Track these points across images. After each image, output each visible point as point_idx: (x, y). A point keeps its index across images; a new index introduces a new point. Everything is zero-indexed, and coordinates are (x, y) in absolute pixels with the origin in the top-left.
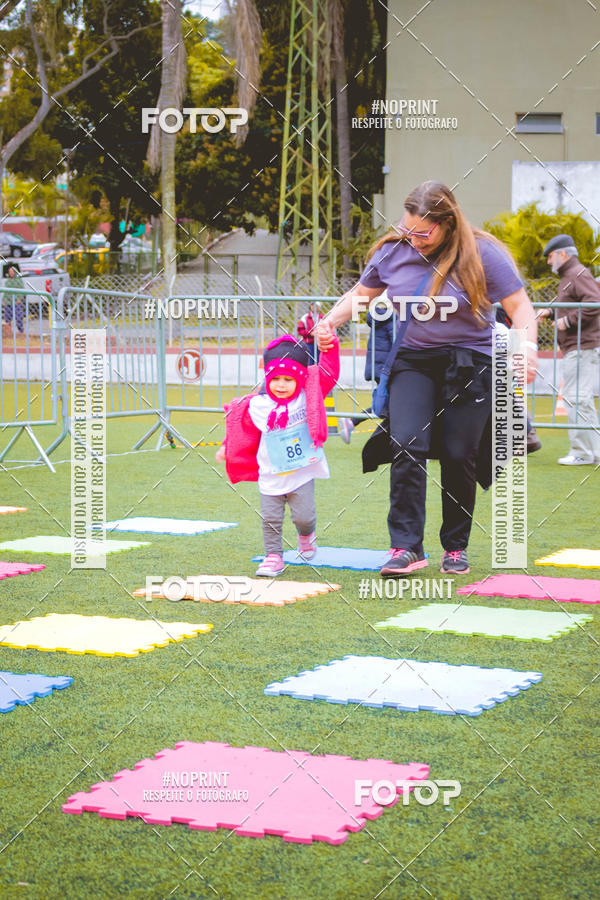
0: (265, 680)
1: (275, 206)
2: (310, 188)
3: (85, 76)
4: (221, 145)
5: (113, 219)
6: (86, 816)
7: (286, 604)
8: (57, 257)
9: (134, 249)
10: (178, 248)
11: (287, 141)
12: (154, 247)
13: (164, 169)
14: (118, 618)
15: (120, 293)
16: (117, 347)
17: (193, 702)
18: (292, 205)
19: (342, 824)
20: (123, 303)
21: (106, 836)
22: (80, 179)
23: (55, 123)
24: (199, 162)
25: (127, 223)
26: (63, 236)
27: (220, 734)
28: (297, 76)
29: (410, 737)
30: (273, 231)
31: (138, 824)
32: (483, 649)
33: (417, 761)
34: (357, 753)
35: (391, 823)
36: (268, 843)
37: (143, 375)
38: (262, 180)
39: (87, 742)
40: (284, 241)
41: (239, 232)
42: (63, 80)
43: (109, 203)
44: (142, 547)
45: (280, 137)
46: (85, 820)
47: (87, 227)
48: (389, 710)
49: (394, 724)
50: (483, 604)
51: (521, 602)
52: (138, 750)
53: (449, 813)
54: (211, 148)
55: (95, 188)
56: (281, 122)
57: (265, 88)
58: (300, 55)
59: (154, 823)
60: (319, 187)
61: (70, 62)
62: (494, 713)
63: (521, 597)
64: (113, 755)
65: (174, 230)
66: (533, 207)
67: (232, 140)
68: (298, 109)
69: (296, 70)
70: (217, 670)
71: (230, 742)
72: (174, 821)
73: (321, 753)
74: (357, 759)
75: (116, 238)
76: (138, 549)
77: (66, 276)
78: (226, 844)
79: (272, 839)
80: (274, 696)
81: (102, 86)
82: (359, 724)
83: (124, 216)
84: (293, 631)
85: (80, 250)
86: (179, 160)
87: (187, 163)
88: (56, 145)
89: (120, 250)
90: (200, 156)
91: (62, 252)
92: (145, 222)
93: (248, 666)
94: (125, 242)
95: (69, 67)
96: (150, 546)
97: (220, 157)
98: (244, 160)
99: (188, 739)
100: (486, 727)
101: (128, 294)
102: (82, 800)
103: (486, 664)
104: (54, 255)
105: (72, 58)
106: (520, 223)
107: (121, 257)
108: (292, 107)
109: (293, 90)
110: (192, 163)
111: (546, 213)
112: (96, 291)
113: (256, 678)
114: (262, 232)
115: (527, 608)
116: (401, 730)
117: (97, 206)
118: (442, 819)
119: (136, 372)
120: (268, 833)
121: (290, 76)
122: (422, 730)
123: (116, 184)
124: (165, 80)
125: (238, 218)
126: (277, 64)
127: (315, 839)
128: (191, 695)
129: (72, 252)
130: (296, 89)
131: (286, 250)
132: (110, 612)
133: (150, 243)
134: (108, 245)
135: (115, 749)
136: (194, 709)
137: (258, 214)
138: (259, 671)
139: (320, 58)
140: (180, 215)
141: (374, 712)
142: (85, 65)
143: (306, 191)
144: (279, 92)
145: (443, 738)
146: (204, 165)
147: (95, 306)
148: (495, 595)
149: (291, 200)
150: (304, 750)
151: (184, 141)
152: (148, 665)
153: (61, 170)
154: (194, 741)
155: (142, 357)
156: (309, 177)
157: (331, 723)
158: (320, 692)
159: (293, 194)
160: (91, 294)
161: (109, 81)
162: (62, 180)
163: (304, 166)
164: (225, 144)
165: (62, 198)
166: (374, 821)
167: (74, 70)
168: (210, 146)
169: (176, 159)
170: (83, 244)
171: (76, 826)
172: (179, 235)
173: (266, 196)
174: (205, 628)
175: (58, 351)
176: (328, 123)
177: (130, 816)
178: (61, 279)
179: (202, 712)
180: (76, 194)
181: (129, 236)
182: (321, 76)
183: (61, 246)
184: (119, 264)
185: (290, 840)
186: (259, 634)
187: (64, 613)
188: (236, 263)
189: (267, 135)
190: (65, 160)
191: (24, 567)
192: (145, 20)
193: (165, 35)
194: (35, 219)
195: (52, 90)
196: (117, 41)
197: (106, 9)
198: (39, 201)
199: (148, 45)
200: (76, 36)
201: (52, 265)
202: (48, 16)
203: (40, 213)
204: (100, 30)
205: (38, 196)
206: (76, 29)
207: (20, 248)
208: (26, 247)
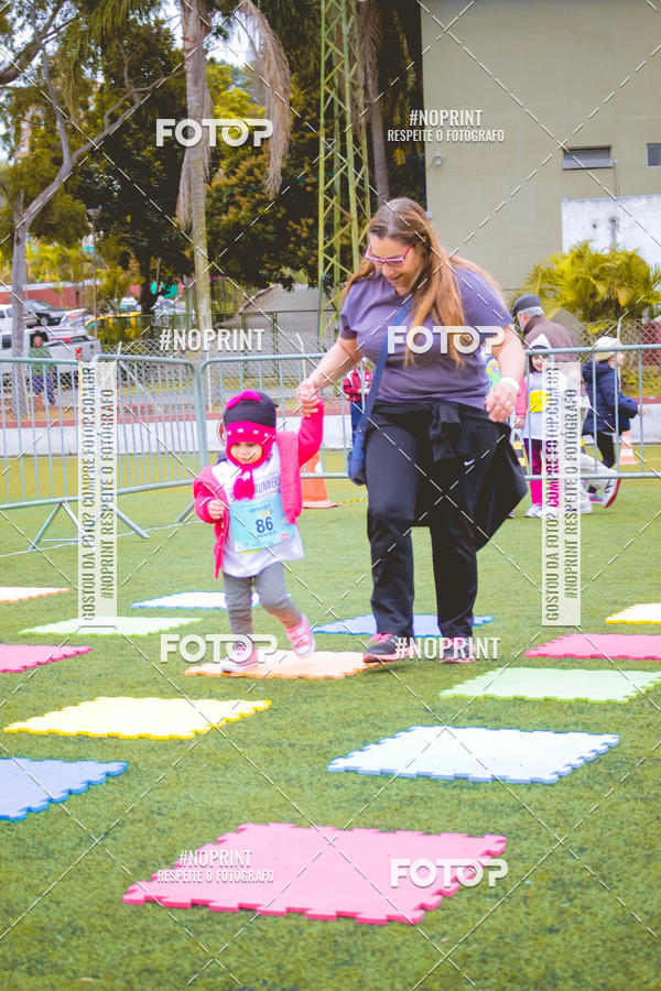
0: (328, 757)
1: (313, 258)
2: (349, 238)
3: (107, 131)
4: (253, 197)
5: (144, 281)
6: (149, 906)
7: (346, 677)
8: (87, 323)
9: (166, 311)
10: (213, 307)
11: (322, 188)
12: (188, 309)
13: (194, 225)
14: (170, 698)
15: (154, 358)
16: (155, 415)
17: (254, 782)
18: (332, 257)
19: (417, 903)
20: (159, 368)
21: (171, 926)
22: (107, 241)
23: (77, 182)
24: (231, 216)
25: (159, 284)
26: (92, 302)
27: (285, 814)
28: (330, 121)
29: (484, 808)
30: (312, 285)
31: (204, 912)
32: (556, 714)
33: (493, 833)
34: (429, 828)
35: (469, 899)
36: (341, 925)
37: (183, 443)
38: (299, 231)
39: (145, 829)
40: (324, 295)
41: (277, 288)
43: (138, 264)
44: (192, 623)
45: (315, 186)
46: (148, 911)
47: (117, 290)
48: (460, 782)
49: (466, 796)
50: (554, 666)
51: (594, 663)
52: (199, 835)
53: (529, 886)
54: (243, 200)
55: (122, 249)
56: (315, 170)
57: (297, 135)
58: (332, 99)
59: (220, 910)
60: (359, 236)
61: (91, 118)
62: (570, 780)
63: (593, 657)
64: (173, 842)
65: (208, 288)
66: (586, 247)
67: (265, 191)
68: (333, 155)
69: (329, 114)
70: (278, 749)
71: (296, 823)
72: (242, 907)
73: (392, 830)
74: (429, 834)
75: (147, 300)
76: (188, 626)
77: (97, 343)
78: (297, 928)
79: (345, 921)
80: (338, 773)
81: (125, 142)
82: (430, 798)
83: (154, 277)
84: (355, 704)
85: (110, 315)
86: (210, 215)
87: (218, 218)
88: (80, 206)
89: (153, 312)
90: (232, 209)
91: (92, 318)
92: (177, 282)
93: (310, 742)
94: (158, 304)
95: (90, 123)
96: (202, 622)
97: (254, 209)
98: (279, 211)
99: (252, 822)
100: (563, 794)
101: (164, 359)
102: (143, 890)
103: (559, 730)
104: (83, 321)
105: (93, 113)
106: (573, 264)
107: (154, 320)
108: (326, 154)
109: (327, 136)
110: (224, 217)
111: (599, 252)
112: (130, 357)
113: (318, 754)
114: (301, 287)
115: (599, 668)
116: (473, 803)
117: (126, 268)
118: (522, 892)
119: (176, 441)
120: (340, 916)
121: (322, 121)
122: (496, 800)
123: (145, 244)
125: (275, 273)
126: (309, 109)
127: (390, 919)
128: (252, 775)
129: (102, 317)
130: (329, 135)
131: (327, 304)
132: (162, 692)
133: (184, 304)
134: (139, 308)
135: (175, 835)
136: (256, 790)
137: (296, 269)
138: (321, 747)
139: (353, 100)
140: (213, 273)
141: (445, 785)
142: (107, 120)
143: (345, 242)
144: (311, 139)
145: (519, 808)
146: (236, 219)
147: (129, 373)
148: (566, 656)
149: (330, 251)
150: (373, 827)
151: (215, 195)
152: (204, 746)
153: (87, 231)
154: (257, 823)
155: (181, 424)
156: (347, 226)
157: (400, 797)
158: (387, 766)
159: (332, 245)
160: (125, 361)
161: (129, 135)
162: (88, 243)
163: (342, 215)
164: (257, 196)
165: (89, 261)
166: (450, 898)
167: (96, 126)
168: (242, 199)
169: (207, 214)
170: (113, 308)
171: (139, 917)
172: (213, 295)
173: (303, 248)
174: (263, 705)
176: (365, 168)
177: (194, 904)
178: (92, 347)
179: (265, 793)
180: (103, 256)
181: (161, 298)
182: (355, 119)
183: (89, 312)
184: (152, 328)
185: (363, 921)
186: (319, 708)
187: (114, 696)
188: (275, 321)
189: (302, 184)
190: (90, 220)
191: (69, 650)
192: (167, 70)
193: (189, 84)
194: (61, 285)
195: (73, 148)
196: (139, 93)
197: (126, 60)
198: (65, 265)
199: (171, 95)
200: (95, 90)
201: (82, 332)
202: (65, 71)
203: (66, 278)
204: (120, 83)
205: (64, 260)
206: (95, 83)
207: (47, 316)
208: (53, 315)
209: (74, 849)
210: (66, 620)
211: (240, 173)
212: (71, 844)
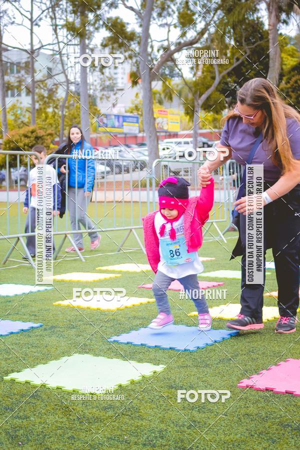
3: (235, 65)
6: (248, 389)
21: (257, 398)
23: (222, 87)
31: (271, 393)
39: (247, 358)
42: (225, 67)
46: (248, 391)
52: (269, 362)
59: (278, 393)
64: (259, 364)
72: (287, 392)
81: (242, 70)
88: (222, 97)
96: (271, 275)
99: (291, 358)
102: (246, 382)
105: (229, 57)
124: (271, 65)
142: (235, 60)
152: (272, 326)
153: (225, 108)
154: (294, 358)
161: (244, 67)
162: (226, 112)
167: (230, 63)
168: (292, 94)
171: (244, 393)
175: (227, 189)
177: (267, 389)
190: (227, 103)
191: (215, 284)
192: (261, 38)
193: (271, 45)
195: (220, 72)
196: (249, 48)
197: (244, 34)
198: (215, 122)
199: (263, 49)
200: (230, 47)
202: (217, 39)
203: (215, 127)
204: (241, 44)
205: (215, 120)
206: (230, 44)
207: (207, 144)
208: (210, 143)
209: (217, 364)
210: (214, 271)
211: (292, 82)
212: (216, 362)
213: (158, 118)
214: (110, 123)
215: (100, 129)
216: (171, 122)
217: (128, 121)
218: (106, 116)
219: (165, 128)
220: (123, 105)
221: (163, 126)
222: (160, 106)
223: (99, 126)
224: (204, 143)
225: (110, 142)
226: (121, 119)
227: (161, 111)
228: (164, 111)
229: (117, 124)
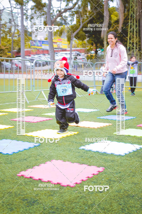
5: (96, 48)
9: (100, 54)
11: (129, 31)
13: (104, 37)
18: (130, 44)
22: (89, 40)
26: (86, 52)
38: (125, 39)
43: (95, 45)
47: (91, 50)
55: (92, 42)
56: (128, 28)
58: (132, 13)
60: (136, 41)
67: (119, 31)
68: (131, 24)
75: (96, 52)
77: (86, 59)
83: (98, 48)
88: (84, 33)
89: (97, 54)
94: (98, 52)
98: (121, 35)
117: (93, 45)
121: (130, 18)
123: (96, 41)
129: (88, 55)
142: (89, 17)
143: (133, 41)
144: (128, 21)
153: (86, 38)
156: (134, 38)
159: (130, 42)
161: (95, 20)
162: (86, 41)
163: (133, 36)
170: (90, 53)
173: (126, 43)
176: (138, 27)
180: (88, 43)
183: (85, 54)
189: (126, 30)
194: (82, 48)
196: (95, 12)
201: (84, 57)
207: (79, 54)
208: (80, 54)
211: (114, 28)
213: (58, 42)
214: (36, 45)
215: (32, 47)
216: (64, 44)
217: (44, 43)
218: (35, 41)
219: (61, 47)
220: (43, 36)
221: (60, 46)
222: (59, 37)
223: (32, 46)
224: (78, 54)
225: (36, 52)
226: (41, 43)
227: (59, 39)
228: (61, 39)
229: (39, 45)
